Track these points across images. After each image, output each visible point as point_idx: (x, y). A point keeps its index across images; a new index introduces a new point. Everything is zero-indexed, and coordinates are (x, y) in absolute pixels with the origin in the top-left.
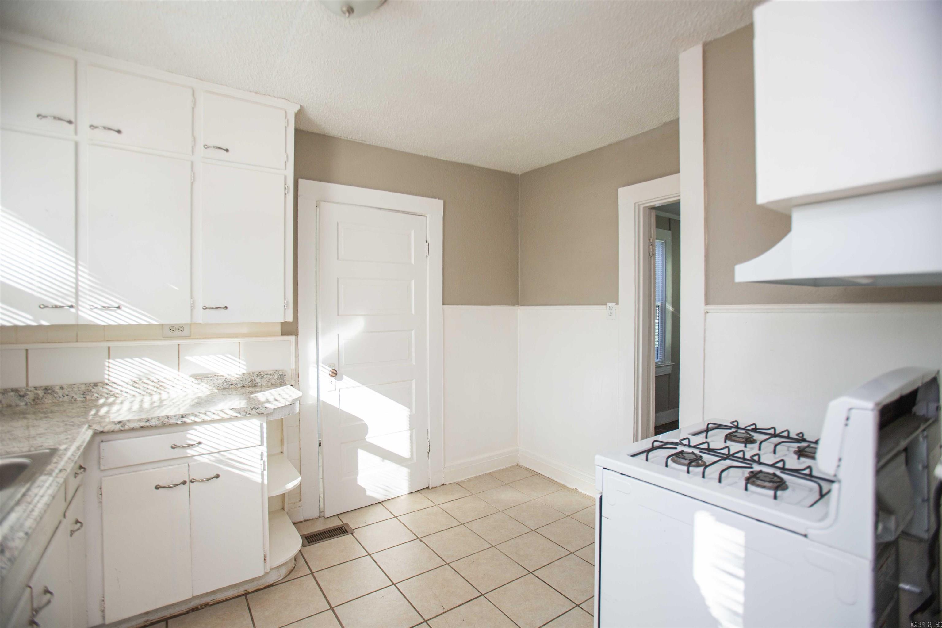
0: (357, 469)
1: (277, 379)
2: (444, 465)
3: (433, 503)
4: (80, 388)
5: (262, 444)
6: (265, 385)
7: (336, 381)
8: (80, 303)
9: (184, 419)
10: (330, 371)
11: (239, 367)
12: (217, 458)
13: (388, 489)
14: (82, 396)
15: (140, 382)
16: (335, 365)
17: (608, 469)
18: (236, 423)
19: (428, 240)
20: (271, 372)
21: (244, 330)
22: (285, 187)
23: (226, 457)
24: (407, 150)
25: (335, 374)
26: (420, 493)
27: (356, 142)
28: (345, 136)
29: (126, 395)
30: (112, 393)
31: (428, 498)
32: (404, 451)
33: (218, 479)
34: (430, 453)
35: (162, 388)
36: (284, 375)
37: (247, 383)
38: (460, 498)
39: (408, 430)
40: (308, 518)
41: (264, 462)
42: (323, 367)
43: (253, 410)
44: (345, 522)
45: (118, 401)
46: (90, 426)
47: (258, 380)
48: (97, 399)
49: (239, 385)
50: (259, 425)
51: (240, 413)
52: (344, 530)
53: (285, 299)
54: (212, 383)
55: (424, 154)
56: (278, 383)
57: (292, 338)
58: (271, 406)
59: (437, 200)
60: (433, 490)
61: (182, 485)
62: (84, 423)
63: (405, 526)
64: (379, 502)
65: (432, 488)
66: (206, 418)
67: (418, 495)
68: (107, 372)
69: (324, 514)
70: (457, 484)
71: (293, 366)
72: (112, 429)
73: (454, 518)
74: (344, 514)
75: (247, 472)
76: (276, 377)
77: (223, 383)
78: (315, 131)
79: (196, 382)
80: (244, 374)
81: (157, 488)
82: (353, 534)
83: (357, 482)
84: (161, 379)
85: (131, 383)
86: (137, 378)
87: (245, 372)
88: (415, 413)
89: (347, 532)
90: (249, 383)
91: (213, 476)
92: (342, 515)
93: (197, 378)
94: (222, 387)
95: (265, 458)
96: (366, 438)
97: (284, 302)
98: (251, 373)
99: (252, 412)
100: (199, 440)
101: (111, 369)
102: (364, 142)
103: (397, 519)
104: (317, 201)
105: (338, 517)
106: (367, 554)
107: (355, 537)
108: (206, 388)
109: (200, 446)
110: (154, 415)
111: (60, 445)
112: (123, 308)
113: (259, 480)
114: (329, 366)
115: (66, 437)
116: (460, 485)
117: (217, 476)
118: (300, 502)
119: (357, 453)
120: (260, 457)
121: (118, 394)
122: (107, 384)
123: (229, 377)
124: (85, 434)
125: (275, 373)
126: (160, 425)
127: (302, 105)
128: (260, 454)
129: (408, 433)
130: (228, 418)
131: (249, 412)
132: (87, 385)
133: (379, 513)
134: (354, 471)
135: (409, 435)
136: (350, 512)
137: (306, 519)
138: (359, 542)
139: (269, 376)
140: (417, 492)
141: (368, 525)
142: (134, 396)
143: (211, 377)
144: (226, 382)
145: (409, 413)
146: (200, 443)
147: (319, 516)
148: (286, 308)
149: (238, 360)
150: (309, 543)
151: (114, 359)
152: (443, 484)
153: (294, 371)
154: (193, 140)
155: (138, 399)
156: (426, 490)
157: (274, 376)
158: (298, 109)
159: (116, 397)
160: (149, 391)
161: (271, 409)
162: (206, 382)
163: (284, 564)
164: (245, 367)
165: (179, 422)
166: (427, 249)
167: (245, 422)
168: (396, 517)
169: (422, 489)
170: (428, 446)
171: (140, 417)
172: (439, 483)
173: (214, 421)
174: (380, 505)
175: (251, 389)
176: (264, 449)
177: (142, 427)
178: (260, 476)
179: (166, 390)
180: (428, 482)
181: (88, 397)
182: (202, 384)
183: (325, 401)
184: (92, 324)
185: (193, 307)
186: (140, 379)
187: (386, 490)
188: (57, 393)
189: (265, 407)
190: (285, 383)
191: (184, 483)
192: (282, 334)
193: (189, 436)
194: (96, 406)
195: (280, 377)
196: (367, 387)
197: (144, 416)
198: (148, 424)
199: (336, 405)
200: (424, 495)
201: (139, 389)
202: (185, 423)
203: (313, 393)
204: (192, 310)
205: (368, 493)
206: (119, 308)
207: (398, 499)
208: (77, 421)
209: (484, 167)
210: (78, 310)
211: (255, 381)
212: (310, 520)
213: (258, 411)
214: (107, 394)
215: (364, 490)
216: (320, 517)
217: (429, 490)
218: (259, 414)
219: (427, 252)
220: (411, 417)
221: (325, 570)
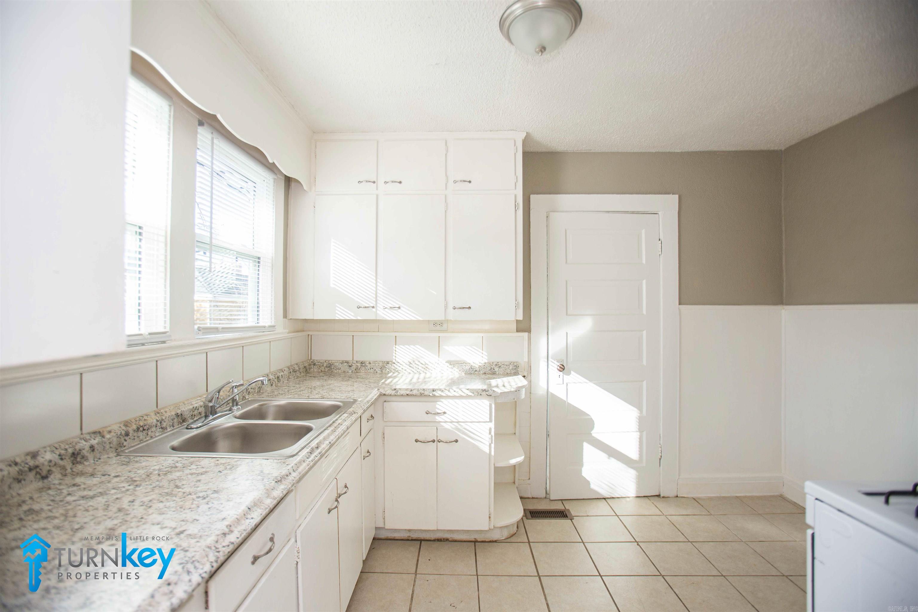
0: (583, 461)
1: (512, 369)
2: (679, 476)
3: (661, 512)
4: (379, 364)
5: (491, 421)
6: (501, 373)
7: (564, 375)
8: (378, 305)
9: (434, 393)
10: (558, 366)
11: (482, 357)
12: (457, 426)
13: (613, 487)
14: (380, 370)
15: (414, 364)
16: (563, 360)
17: (822, 501)
18: (470, 401)
19: (661, 238)
20: (507, 363)
21: (487, 327)
22: (515, 205)
23: (463, 427)
24: (636, 150)
25: (562, 368)
26: (649, 499)
27: (583, 152)
28: (571, 149)
29: (405, 372)
30: (397, 370)
31: (656, 506)
32: (633, 453)
33: (457, 443)
34: (662, 460)
35: (427, 369)
36: (517, 366)
37: (487, 370)
38: (693, 515)
39: (637, 431)
40: (535, 497)
41: (492, 436)
42: (551, 361)
43: (484, 392)
44: (567, 508)
45: (400, 375)
46: (378, 389)
47: (496, 369)
48: (388, 373)
49: (481, 372)
50: (489, 405)
51: (473, 393)
52: (565, 515)
53: (516, 300)
54: (461, 369)
55: (654, 151)
56: (512, 372)
57: (526, 334)
58: (498, 391)
59: (671, 195)
60: (664, 499)
61: (432, 443)
62: (376, 387)
63: (625, 526)
64: (603, 498)
65: (663, 497)
66: (449, 394)
67: (646, 500)
68: (394, 354)
69: (550, 496)
70: (694, 499)
71: (526, 359)
72: (390, 393)
73: (682, 533)
74: (568, 501)
75: (477, 441)
76: (511, 368)
77: (470, 369)
78: (544, 150)
79: (450, 366)
80: (486, 363)
81: (417, 441)
82: (573, 520)
83: (582, 473)
84: (427, 362)
85: (408, 364)
86: (412, 360)
87: (486, 361)
88: (645, 415)
89: (567, 517)
90: (489, 371)
91: (453, 440)
92: (566, 501)
93: (451, 363)
94: (469, 372)
95: (493, 433)
96: (591, 432)
97: (515, 303)
98: (491, 363)
99: (483, 393)
100: (444, 410)
101: (396, 353)
102: (590, 151)
103: (619, 518)
104: (547, 212)
105: (562, 502)
106: (581, 541)
107: (573, 524)
108: (457, 372)
109: (445, 415)
110: (416, 387)
111: (359, 398)
112: (402, 308)
113: (488, 451)
114: (557, 362)
115: (363, 394)
116: (697, 502)
117: (456, 441)
118: (529, 481)
119: (583, 446)
120: (488, 432)
121: (400, 370)
122: (394, 363)
123: (474, 365)
124: (374, 394)
125: (510, 364)
126: (418, 395)
127: (528, 131)
128: (489, 429)
129: (637, 435)
130: (465, 396)
131: (481, 393)
132: (383, 362)
133: (602, 508)
134: (579, 463)
135: (639, 437)
136: (573, 500)
137: (533, 497)
138: (576, 528)
139: (505, 366)
140: (646, 498)
141: (588, 516)
142: (410, 373)
143: (461, 364)
144: (472, 369)
145: (639, 415)
146: (445, 413)
147: (545, 496)
148: (517, 308)
149: (481, 351)
150: (532, 517)
151: (398, 346)
152: (677, 496)
153: (527, 363)
154: (446, 178)
155: (411, 376)
156: (656, 498)
157: (510, 366)
158: (525, 136)
159: (399, 373)
160: (419, 370)
161: (498, 393)
162: (457, 367)
163: (507, 527)
164: (487, 358)
165: (431, 395)
166: (660, 247)
167: (477, 401)
168: (618, 516)
169: (651, 496)
170: (660, 452)
171: (408, 388)
172: (673, 494)
173: (454, 397)
174: (604, 500)
175: (490, 376)
176: (492, 425)
177: (407, 395)
178: (488, 448)
179: (430, 371)
180: (659, 490)
181: (384, 371)
182: (455, 369)
183: (553, 393)
184: (384, 319)
185: (446, 307)
186: (414, 361)
187: (611, 488)
188: (367, 366)
189: (494, 391)
190: (518, 374)
191: (434, 441)
192: (517, 331)
193: (437, 406)
194: (386, 377)
195: (514, 367)
196: (594, 383)
197: (410, 387)
198: (411, 393)
199: (563, 397)
200: (652, 502)
201: (413, 368)
202: (434, 396)
203: (542, 384)
204: (445, 309)
205: (593, 486)
206: (399, 308)
207: (623, 500)
208: (372, 385)
209: (731, 150)
210: (377, 310)
211: (494, 369)
212: (537, 498)
213: (487, 393)
214: (394, 370)
215: (588, 483)
216: (546, 498)
217: (659, 498)
218: (488, 395)
219: (660, 250)
220: (641, 421)
221: (540, 543)
